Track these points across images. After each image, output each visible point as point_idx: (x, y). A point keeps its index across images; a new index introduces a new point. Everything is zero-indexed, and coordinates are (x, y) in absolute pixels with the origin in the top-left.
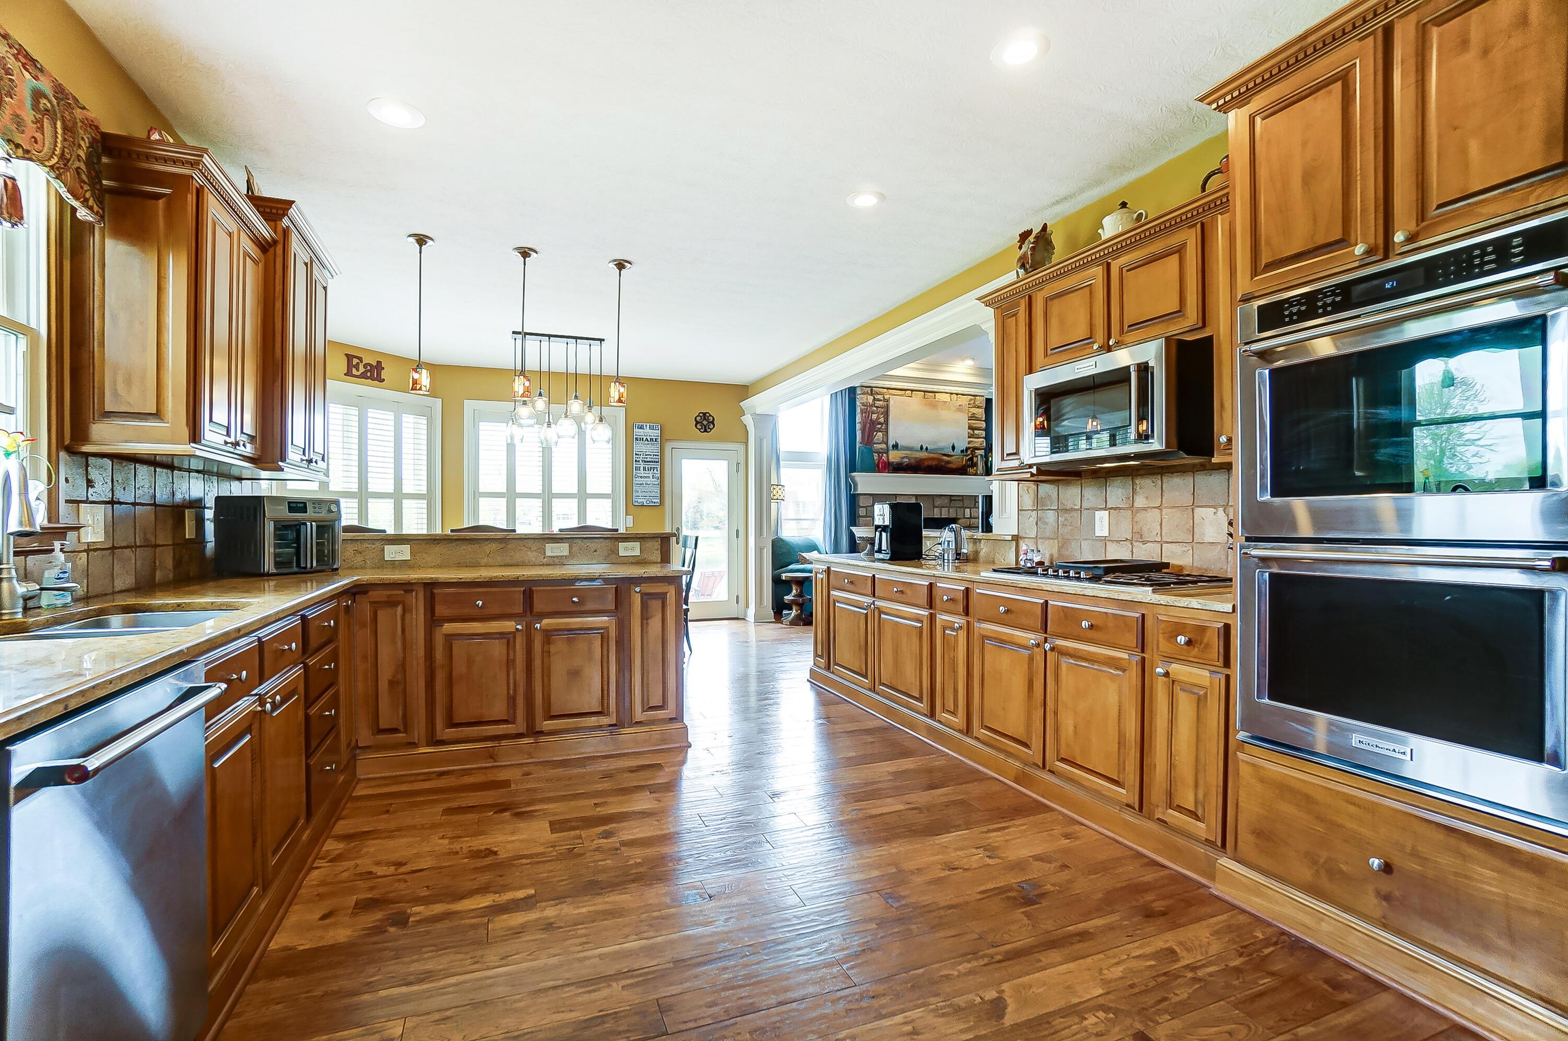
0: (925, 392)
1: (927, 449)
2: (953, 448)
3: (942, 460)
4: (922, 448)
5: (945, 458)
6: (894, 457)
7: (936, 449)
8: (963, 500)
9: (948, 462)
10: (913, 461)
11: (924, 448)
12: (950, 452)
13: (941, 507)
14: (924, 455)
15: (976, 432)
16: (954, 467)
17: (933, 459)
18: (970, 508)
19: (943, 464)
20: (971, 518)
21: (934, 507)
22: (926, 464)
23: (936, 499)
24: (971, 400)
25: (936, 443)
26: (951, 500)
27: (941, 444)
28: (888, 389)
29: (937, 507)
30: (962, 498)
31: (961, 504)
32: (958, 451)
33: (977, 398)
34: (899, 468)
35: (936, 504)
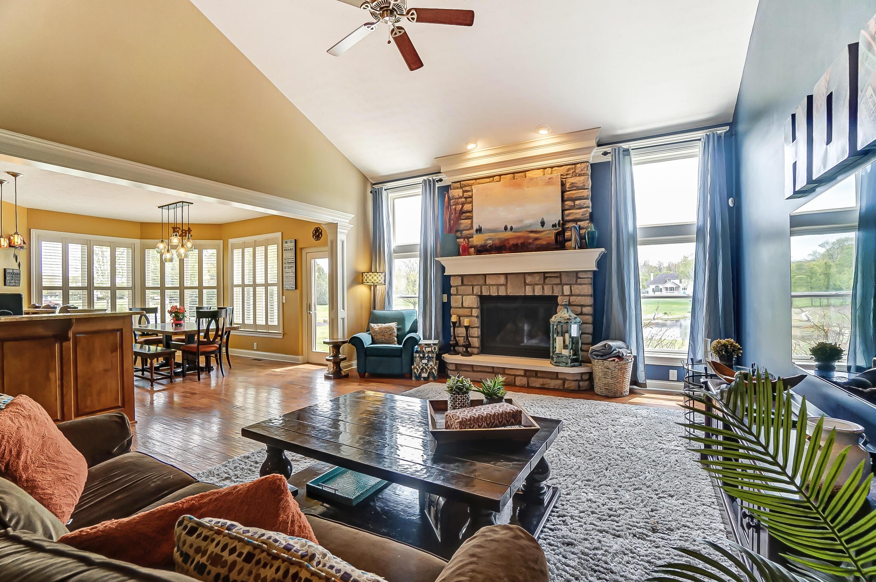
0: (513, 173)
1: (511, 228)
2: (543, 224)
3: (529, 238)
4: (506, 228)
5: (532, 235)
6: (477, 240)
7: (521, 227)
8: (560, 277)
9: (536, 239)
10: (497, 242)
11: (509, 228)
12: (540, 228)
13: (533, 285)
14: (508, 234)
15: (577, 202)
16: (544, 243)
17: (519, 238)
18: (570, 285)
19: (530, 241)
20: (571, 295)
21: (526, 284)
22: (511, 242)
23: (527, 276)
24: (569, 170)
25: (521, 221)
26: (545, 278)
27: (528, 222)
28: (476, 179)
29: (528, 285)
30: (559, 275)
31: (557, 281)
32: (548, 226)
33: (578, 165)
34: (482, 250)
35: (527, 282)
